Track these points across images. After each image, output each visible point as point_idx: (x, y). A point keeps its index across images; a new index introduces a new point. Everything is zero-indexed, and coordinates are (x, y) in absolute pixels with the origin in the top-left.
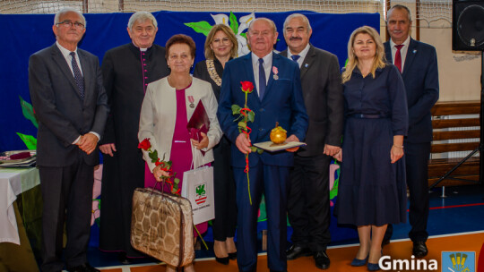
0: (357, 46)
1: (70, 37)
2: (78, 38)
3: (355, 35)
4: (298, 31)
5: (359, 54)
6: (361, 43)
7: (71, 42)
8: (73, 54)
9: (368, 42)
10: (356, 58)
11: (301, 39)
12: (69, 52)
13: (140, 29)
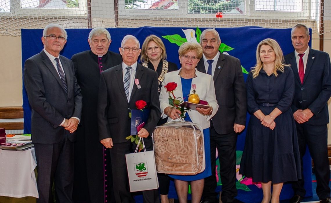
0: (262, 54)
1: (54, 48)
2: (60, 49)
3: (260, 46)
4: (211, 41)
5: (263, 59)
6: (264, 52)
7: (55, 51)
8: (56, 60)
9: (269, 51)
10: (262, 63)
11: (213, 48)
12: (55, 58)
13: (96, 41)
